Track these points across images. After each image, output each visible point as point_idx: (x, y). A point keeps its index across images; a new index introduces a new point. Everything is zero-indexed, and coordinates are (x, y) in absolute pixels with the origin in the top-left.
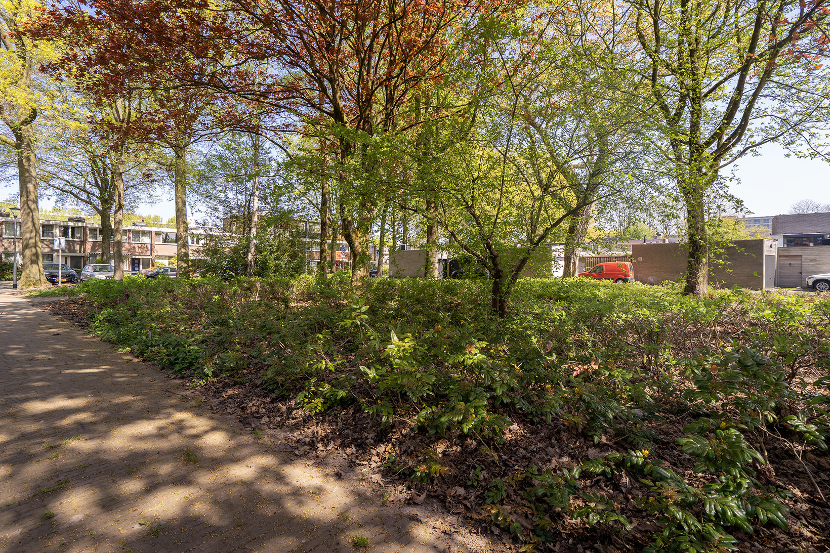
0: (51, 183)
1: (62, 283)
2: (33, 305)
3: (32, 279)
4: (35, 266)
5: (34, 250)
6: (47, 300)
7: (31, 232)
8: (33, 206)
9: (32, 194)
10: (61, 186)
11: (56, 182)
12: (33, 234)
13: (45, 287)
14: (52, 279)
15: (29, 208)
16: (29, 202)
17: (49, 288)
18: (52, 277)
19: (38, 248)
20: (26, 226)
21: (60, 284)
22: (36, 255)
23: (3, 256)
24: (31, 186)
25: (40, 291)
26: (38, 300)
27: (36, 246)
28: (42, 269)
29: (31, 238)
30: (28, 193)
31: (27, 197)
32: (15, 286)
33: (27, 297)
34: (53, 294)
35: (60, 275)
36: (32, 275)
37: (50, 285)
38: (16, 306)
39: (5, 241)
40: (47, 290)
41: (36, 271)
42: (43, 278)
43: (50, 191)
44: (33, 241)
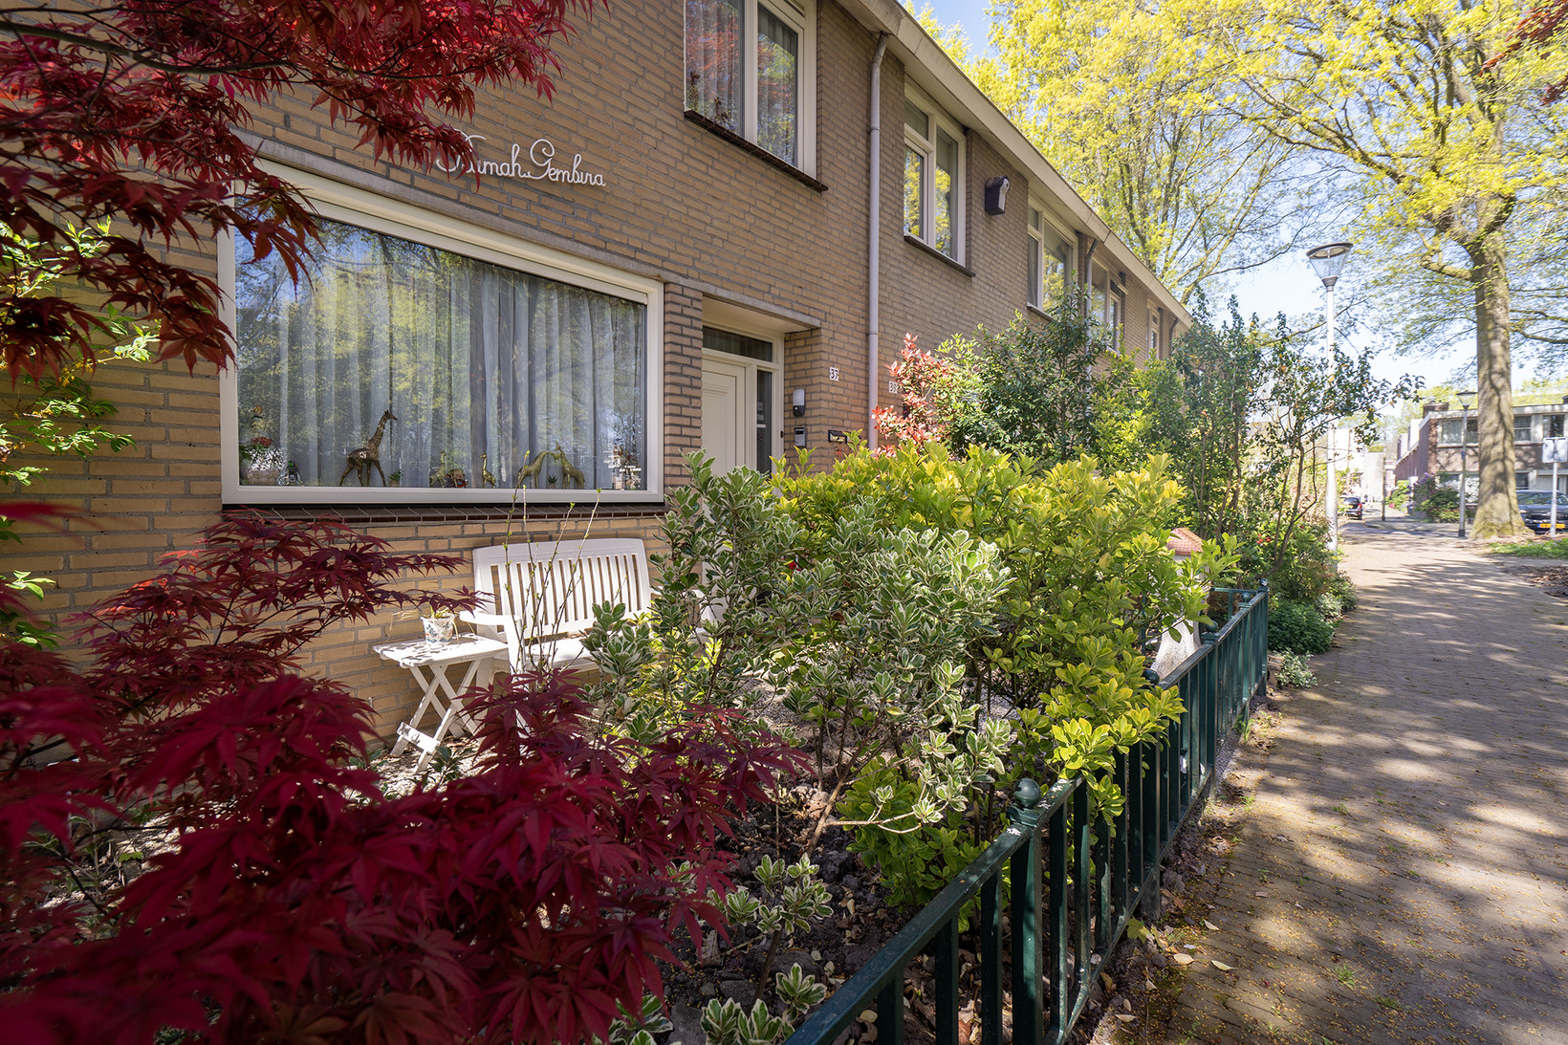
0: (1528, 331)
1: (1558, 530)
2: (1506, 571)
3: (1495, 521)
4: (1501, 496)
5: (1500, 467)
6: (1530, 563)
7: (1495, 433)
8: (1500, 382)
9: (1500, 359)
10: (1551, 332)
11: (1542, 328)
12: (1500, 435)
13: (1522, 537)
14: (1534, 522)
15: (1493, 386)
16: (1494, 377)
17: (1530, 541)
18: (1534, 518)
19: (1508, 463)
20: (1487, 423)
21: (1552, 534)
22: (1503, 476)
23: (1437, 480)
24: (1496, 346)
25: (1512, 545)
26: (1512, 562)
27: (1504, 458)
28: (1514, 502)
29: (1495, 444)
30: (1492, 357)
31: (1491, 367)
32: (1462, 534)
33: (1488, 555)
34: (1539, 554)
35: (1553, 514)
36: (1495, 514)
37: (1532, 535)
38: (1474, 571)
39: (1441, 453)
40: (1526, 544)
41: (1504, 506)
42: (1518, 520)
43: (1527, 348)
44: (1499, 448)
